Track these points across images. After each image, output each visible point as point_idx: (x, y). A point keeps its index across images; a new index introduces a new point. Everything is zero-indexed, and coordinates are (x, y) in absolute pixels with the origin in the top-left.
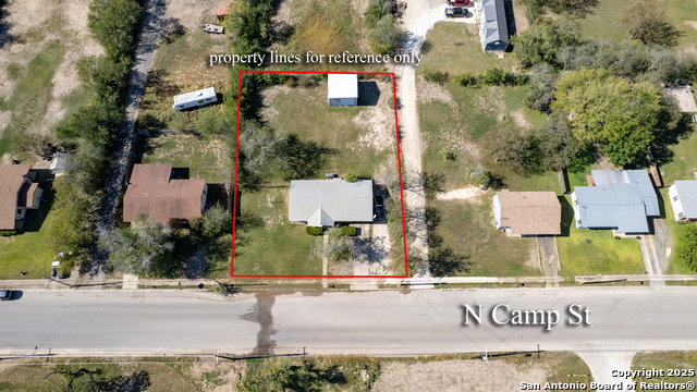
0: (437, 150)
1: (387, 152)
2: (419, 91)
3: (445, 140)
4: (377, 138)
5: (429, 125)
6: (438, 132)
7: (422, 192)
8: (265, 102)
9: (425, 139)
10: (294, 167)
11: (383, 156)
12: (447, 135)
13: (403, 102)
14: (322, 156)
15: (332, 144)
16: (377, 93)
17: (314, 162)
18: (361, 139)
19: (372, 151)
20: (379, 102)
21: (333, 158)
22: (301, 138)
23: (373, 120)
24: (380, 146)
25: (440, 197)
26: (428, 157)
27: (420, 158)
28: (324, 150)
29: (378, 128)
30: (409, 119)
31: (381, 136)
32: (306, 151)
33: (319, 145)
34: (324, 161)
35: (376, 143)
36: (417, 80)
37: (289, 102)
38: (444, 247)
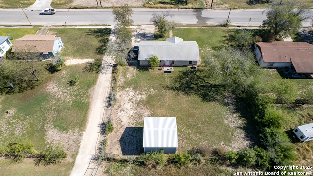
0: (82, 88)
1: (123, 88)
2: (77, 143)
3: (71, 95)
4: (130, 97)
5: (80, 107)
6: (74, 101)
7: (103, 62)
8: (242, 134)
9: (88, 97)
10: (199, 78)
11: (127, 84)
12: (69, 99)
13: (98, 129)
14: (177, 85)
15: (169, 94)
16: (122, 141)
17: (184, 81)
18: (144, 97)
19: (135, 89)
20: (122, 131)
21: (168, 84)
22: (198, 99)
23: (131, 113)
24: (128, 91)
25: (91, 60)
26: (92, 83)
27: (98, 82)
28: (177, 89)
29: (128, 106)
30: (97, 114)
31: (126, 99)
32: (192, 89)
33: (181, 94)
34: (176, 81)
35: (131, 93)
36: (74, 156)
37: (217, 133)
38: (100, 39)
